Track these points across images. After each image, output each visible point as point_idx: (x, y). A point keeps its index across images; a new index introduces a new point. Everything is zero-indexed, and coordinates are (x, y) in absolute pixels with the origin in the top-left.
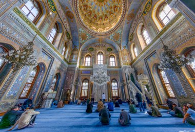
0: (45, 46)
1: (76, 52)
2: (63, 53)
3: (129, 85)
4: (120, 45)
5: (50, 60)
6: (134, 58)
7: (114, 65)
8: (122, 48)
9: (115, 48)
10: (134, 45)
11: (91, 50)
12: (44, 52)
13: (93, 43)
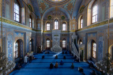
0: (15, 28)
1: (39, 21)
2: (31, 23)
3: (72, 45)
4: (71, 15)
5: (23, 34)
6: (79, 28)
7: (65, 30)
8: (73, 18)
9: (67, 16)
10: (82, 17)
11: (49, 19)
12: (17, 32)
13: (51, 12)
